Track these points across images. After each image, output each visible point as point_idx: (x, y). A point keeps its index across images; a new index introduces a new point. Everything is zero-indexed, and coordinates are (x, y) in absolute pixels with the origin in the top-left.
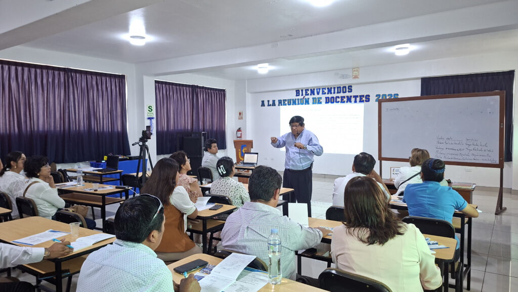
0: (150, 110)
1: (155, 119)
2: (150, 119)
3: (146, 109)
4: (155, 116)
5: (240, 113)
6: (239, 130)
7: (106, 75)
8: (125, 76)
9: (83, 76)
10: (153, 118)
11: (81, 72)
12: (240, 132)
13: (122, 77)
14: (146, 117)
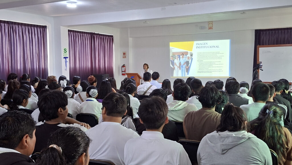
0: (65, 52)
1: (68, 58)
2: (65, 58)
3: (63, 51)
4: (68, 56)
5: (124, 53)
6: (124, 66)
7: (34, 26)
8: (46, 26)
9: (20, 27)
10: (67, 58)
11: (18, 24)
12: (124, 68)
13: (45, 27)
14: (63, 57)
